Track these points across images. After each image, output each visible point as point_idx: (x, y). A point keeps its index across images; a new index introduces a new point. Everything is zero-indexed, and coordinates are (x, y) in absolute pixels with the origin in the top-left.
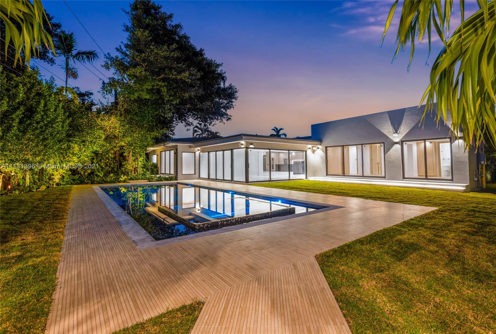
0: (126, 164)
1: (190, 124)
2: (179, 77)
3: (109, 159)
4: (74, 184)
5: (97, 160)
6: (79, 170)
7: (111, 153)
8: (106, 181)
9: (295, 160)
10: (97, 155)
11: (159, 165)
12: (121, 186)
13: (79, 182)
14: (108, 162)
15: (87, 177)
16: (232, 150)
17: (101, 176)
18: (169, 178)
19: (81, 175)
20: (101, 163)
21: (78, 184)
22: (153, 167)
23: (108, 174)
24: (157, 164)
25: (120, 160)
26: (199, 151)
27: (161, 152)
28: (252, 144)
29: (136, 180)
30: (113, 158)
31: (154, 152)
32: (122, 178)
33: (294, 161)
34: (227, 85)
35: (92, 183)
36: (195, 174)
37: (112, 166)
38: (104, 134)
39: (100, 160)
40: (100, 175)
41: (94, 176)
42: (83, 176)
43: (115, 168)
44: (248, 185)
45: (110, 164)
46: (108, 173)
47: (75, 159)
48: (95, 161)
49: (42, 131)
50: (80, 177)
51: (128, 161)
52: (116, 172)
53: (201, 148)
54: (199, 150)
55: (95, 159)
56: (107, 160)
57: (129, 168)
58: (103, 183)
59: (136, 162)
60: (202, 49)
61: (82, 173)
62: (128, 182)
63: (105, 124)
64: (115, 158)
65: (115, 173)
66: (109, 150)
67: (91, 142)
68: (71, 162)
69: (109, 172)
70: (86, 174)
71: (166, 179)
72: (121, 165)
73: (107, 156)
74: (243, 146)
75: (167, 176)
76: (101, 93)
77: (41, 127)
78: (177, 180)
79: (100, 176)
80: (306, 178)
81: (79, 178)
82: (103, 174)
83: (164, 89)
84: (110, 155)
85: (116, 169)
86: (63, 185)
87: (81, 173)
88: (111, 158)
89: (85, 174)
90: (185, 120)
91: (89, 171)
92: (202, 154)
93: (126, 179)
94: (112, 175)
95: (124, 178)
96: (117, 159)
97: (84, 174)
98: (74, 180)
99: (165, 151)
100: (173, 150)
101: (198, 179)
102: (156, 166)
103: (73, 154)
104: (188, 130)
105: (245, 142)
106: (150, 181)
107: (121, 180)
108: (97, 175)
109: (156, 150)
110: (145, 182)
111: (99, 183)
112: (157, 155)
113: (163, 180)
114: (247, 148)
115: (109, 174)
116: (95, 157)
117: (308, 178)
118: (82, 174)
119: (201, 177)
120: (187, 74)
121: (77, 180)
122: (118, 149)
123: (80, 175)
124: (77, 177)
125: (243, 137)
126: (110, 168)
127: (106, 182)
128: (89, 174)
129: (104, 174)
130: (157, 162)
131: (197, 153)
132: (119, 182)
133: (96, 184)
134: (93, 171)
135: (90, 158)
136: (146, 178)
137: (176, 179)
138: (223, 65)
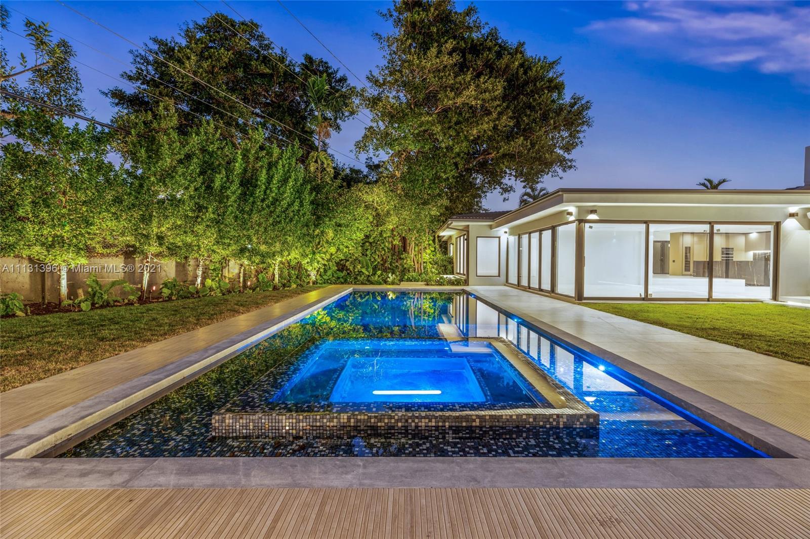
2: (459, 101)
9: (757, 252)
11: (454, 260)
12: (389, 290)
16: (553, 229)
18: (456, 280)
22: (446, 263)
24: (453, 258)
26: (507, 235)
27: (457, 238)
28: (593, 211)
29: (415, 281)
32: (390, 278)
33: (755, 255)
34: (567, 98)
35: (355, 283)
36: (499, 276)
44: (579, 304)
49: (271, 212)
53: (509, 229)
54: (506, 232)
55: (369, 250)
58: (366, 284)
60: (522, 42)
61: (351, 268)
62: (398, 285)
63: (369, 198)
71: (451, 283)
74: (572, 218)
76: (355, 152)
77: (268, 207)
78: (468, 285)
79: (364, 274)
80: (775, 297)
83: (437, 128)
84: (387, 244)
86: (320, 284)
87: (349, 268)
90: (500, 183)
92: (511, 239)
93: (394, 279)
99: (460, 237)
101: (505, 285)
102: (450, 261)
104: (505, 200)
105: (577, 207)
106: (428, 285)
109: (452, 236)
110: (422, 285)
112: (453, 244)
113: (445, 283)
114: (581, 221)
117: (780, 298)
119: (510, 281)
120: (471, 91)
125: (565, 196)
130: (453, 255)
131: (504, 238)
132: (386, 283)
136: (427, 279)
137: (466, 282)
138: (562, 61)
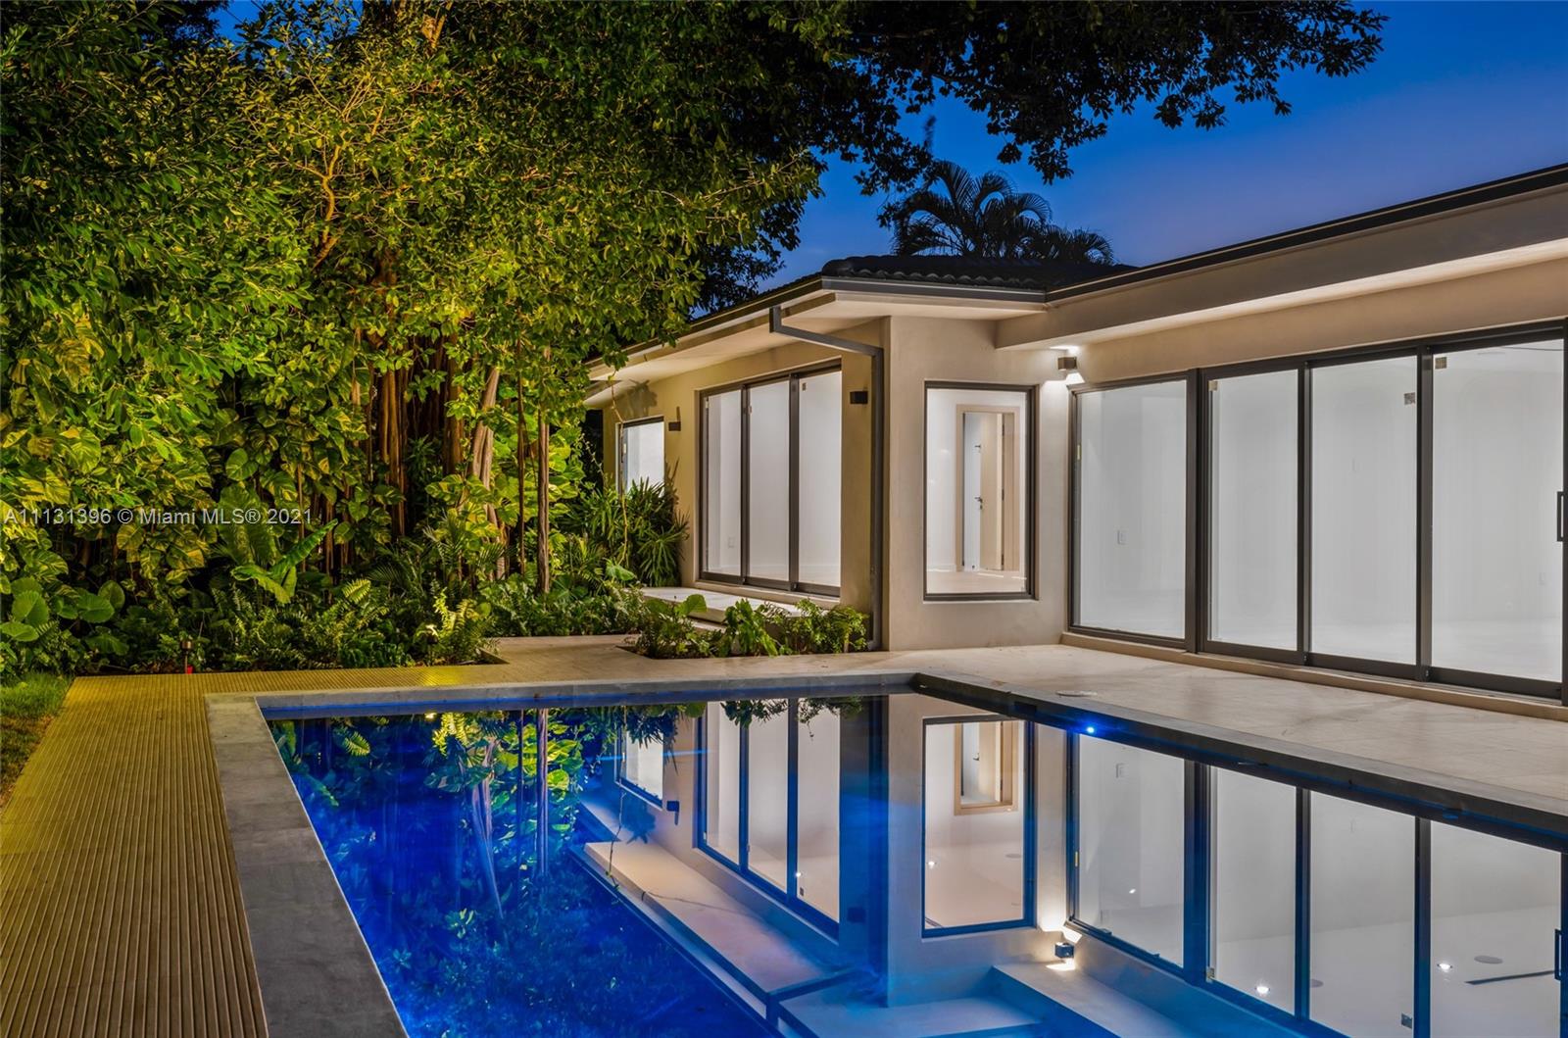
0: (456, 498)
1: (911, 164)
3: (333, 455)
4: (82, 672)
5: (251, 460)
6: (122, 538)
7: (348, 406)
8: (320, 641)
10: (253, 422)
11: (685, 508)
12: (448, 703)
13: (116, 645)
14: (326, 479)
15: (185, 601)
17: (283, 597)
19: (142, 583)
20: (278, 484)
21: (114, 667)
22: (641, 524)
23: (327, 580)
24: (670, 500)
25: (408, 463)
26: (1075, 378)
27: (702, 396)
30: (363, 445)
31: (642, 400)
32: (437, 620)
35: (215, 663)
36: (1031, 591)
37: (357, 511)
38: (300, 232)
39: (276, 463)
40: (273, 587)
41: (230, 594)
42: (151, 597)
43: (379, 527)
45: (340, 495)
46: (330, 564)
47: (82, 446)
48: (236, 468)
50: (130, 599)
51: (470, 466)
52: (385, 561)
53: (1094, 346)
54: (1068, 364)
56: (324, 465)
57: (479, 532)
59: (530, 484)
61: (149, 565)
62: (484, 660)
64: (377, 445)
65: (379, 574)
66: (336, 378)
67: (201, 288)
68: (50, 476)
69: (338, 566)
70: (177, 574)
71: (794, 639)
72: (418, 509)
73: (322, 425)
75: (794, 610)
78: (882, 647)
79: (272, 602)
81: (122, 612)
82: (292, 579)
84: (344, 419)
85: (381, 538)
87: (137, 565)
88: (349, 444)
89: (171, 577)
91: (196, 554)
92: (1093, 400)
93: (468, 625)
94: (359, 589)
95: (450, 620)
96: (392, 453)
97: (161, 576)
98: (82, 630)
99: (746, 386)
100: (835, 366)
101: (1062, 641)
102: (658, 511)
103: (60, 401)
106: (654, 653)
107: (431, 640)
108: (249, 588)
109: (663, 381)
111: (267, 663)
112: (675, 426)
113: (766, 640)
115: (340, 580)
116: (237, 439)
118: (148, 573)
119: (1086, 619)
121: (109, 624)
122: (406, 361)
123: (130, 584)
124: (103, 603)
126: (345, 527)
127: (320, 656)
128: (199, 579)
129: (300, 579)
130: (668, 480)
131: (1055, 393)
132: (420, 653)
133: (241, 667)
134: (225, 551)
135: (201, 440)
136: (612, 612)
137: (876, 638)
